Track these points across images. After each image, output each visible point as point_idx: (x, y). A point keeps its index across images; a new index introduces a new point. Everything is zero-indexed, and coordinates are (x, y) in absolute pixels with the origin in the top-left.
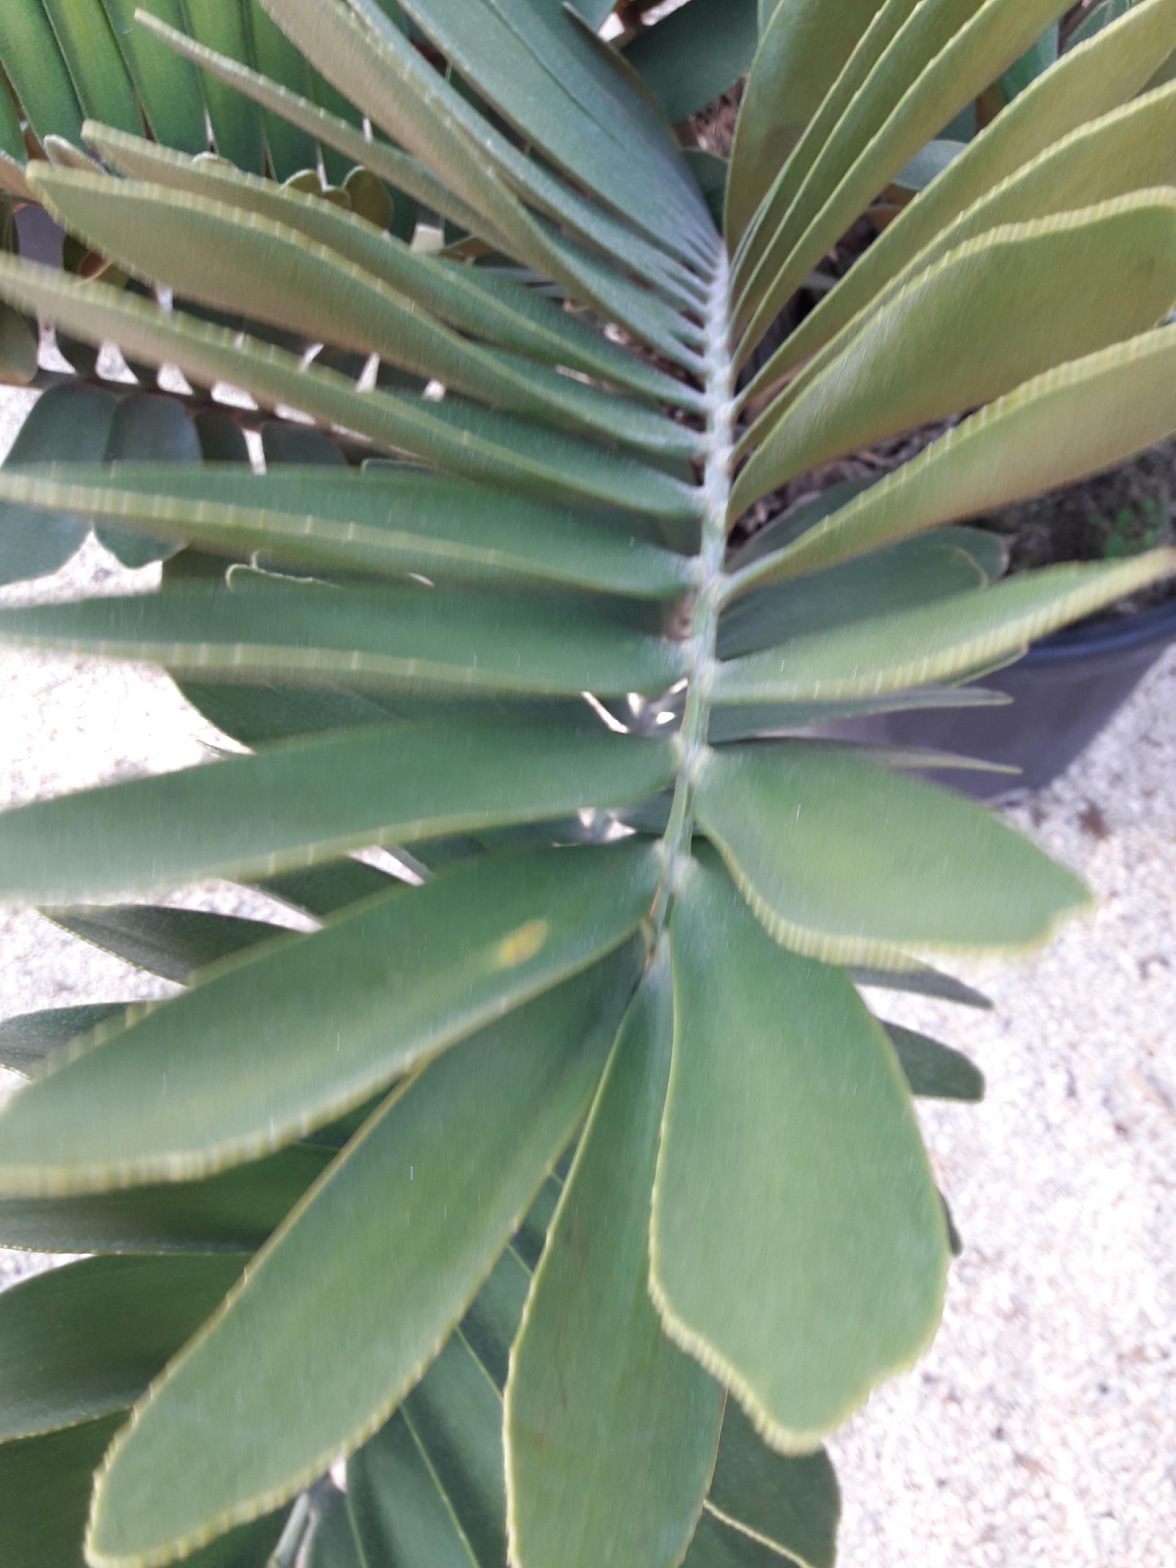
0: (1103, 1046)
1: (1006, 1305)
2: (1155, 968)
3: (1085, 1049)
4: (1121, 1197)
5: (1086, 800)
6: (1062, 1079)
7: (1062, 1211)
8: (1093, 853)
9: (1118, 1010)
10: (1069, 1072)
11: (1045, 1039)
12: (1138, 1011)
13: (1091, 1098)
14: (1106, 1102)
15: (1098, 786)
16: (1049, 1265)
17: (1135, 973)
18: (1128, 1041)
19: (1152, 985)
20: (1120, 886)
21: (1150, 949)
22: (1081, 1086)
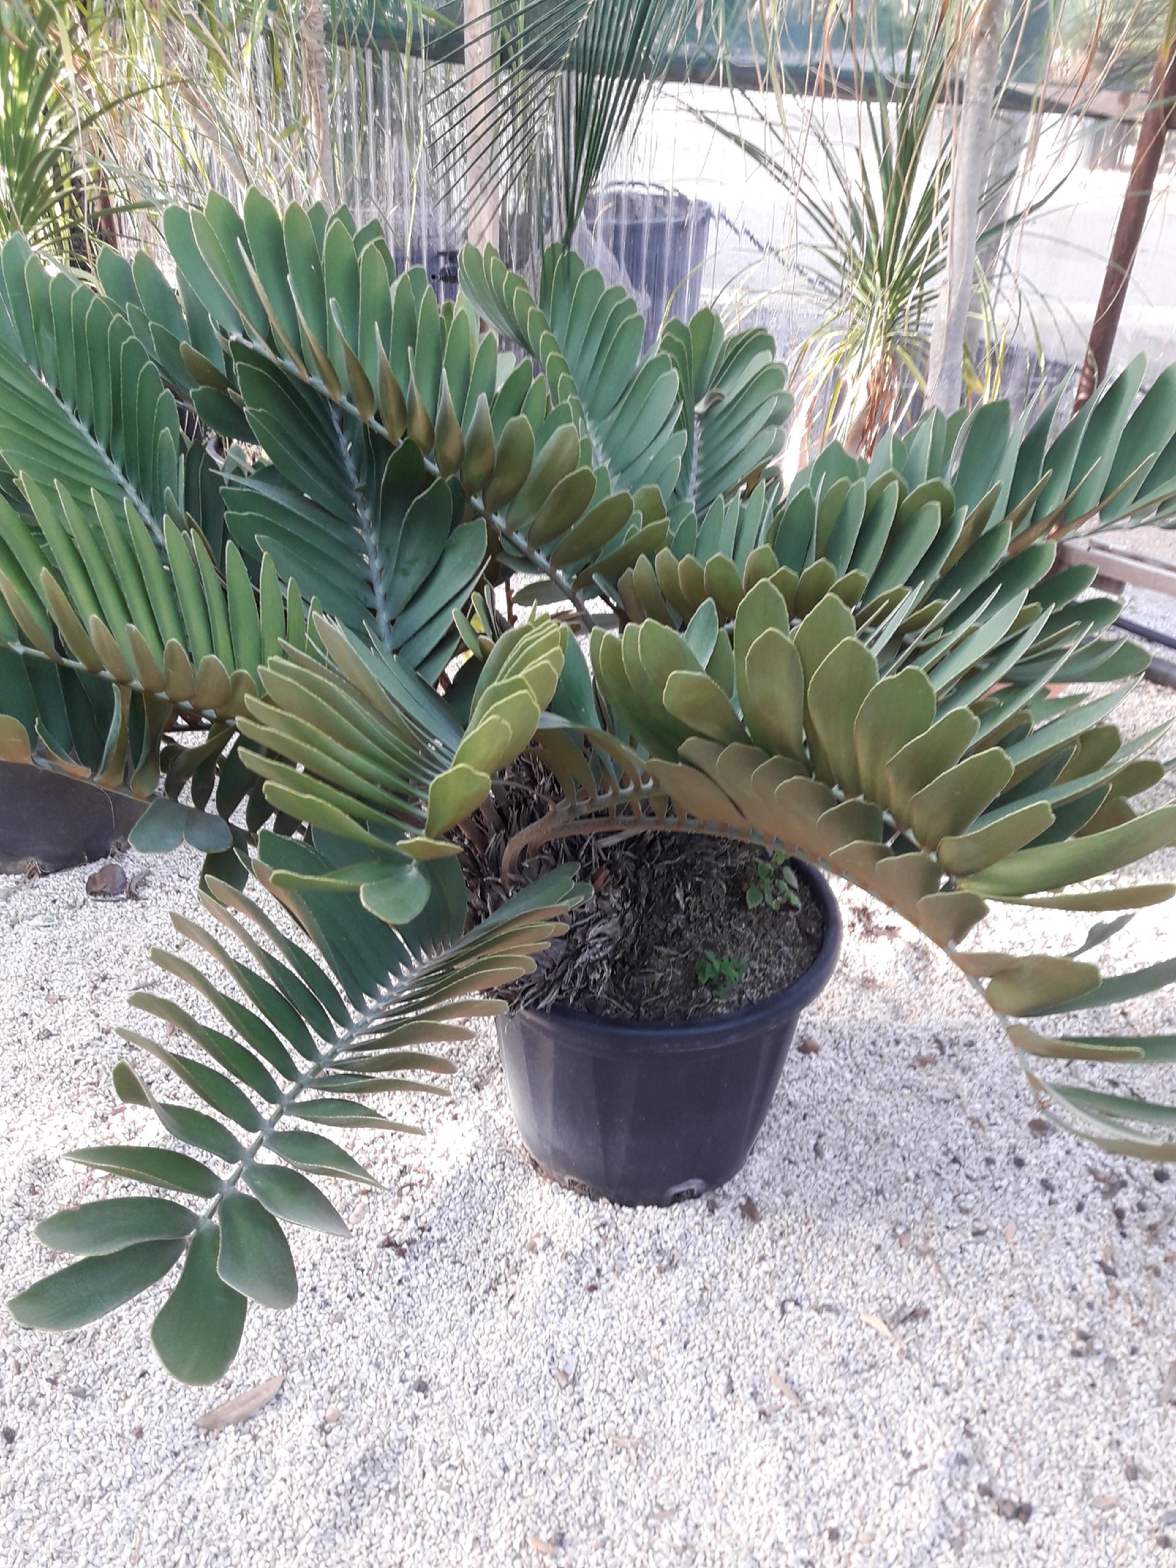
0: (753, 1358)
1: (679, 1543)
2: (790, 1306)
3: (740, 1360)
4: (763, 1462)
5: (745, 1195)
6: (724, 1379)
7: (721, 1477)
8: (750, 1231)
9: (763, 1334)
10: (729, 1377)
11: (712, 1354)
12: (778, 1335)
13: (743, 1394)
14: (754, 1395)
15: (755, 1188)
16: (711, 1515)
17: (777, 1312)
18: (771, 1355)
19: (789, 1318)
20: (769, 1254)
21: (786, 1295)
22: (736, 1385)
